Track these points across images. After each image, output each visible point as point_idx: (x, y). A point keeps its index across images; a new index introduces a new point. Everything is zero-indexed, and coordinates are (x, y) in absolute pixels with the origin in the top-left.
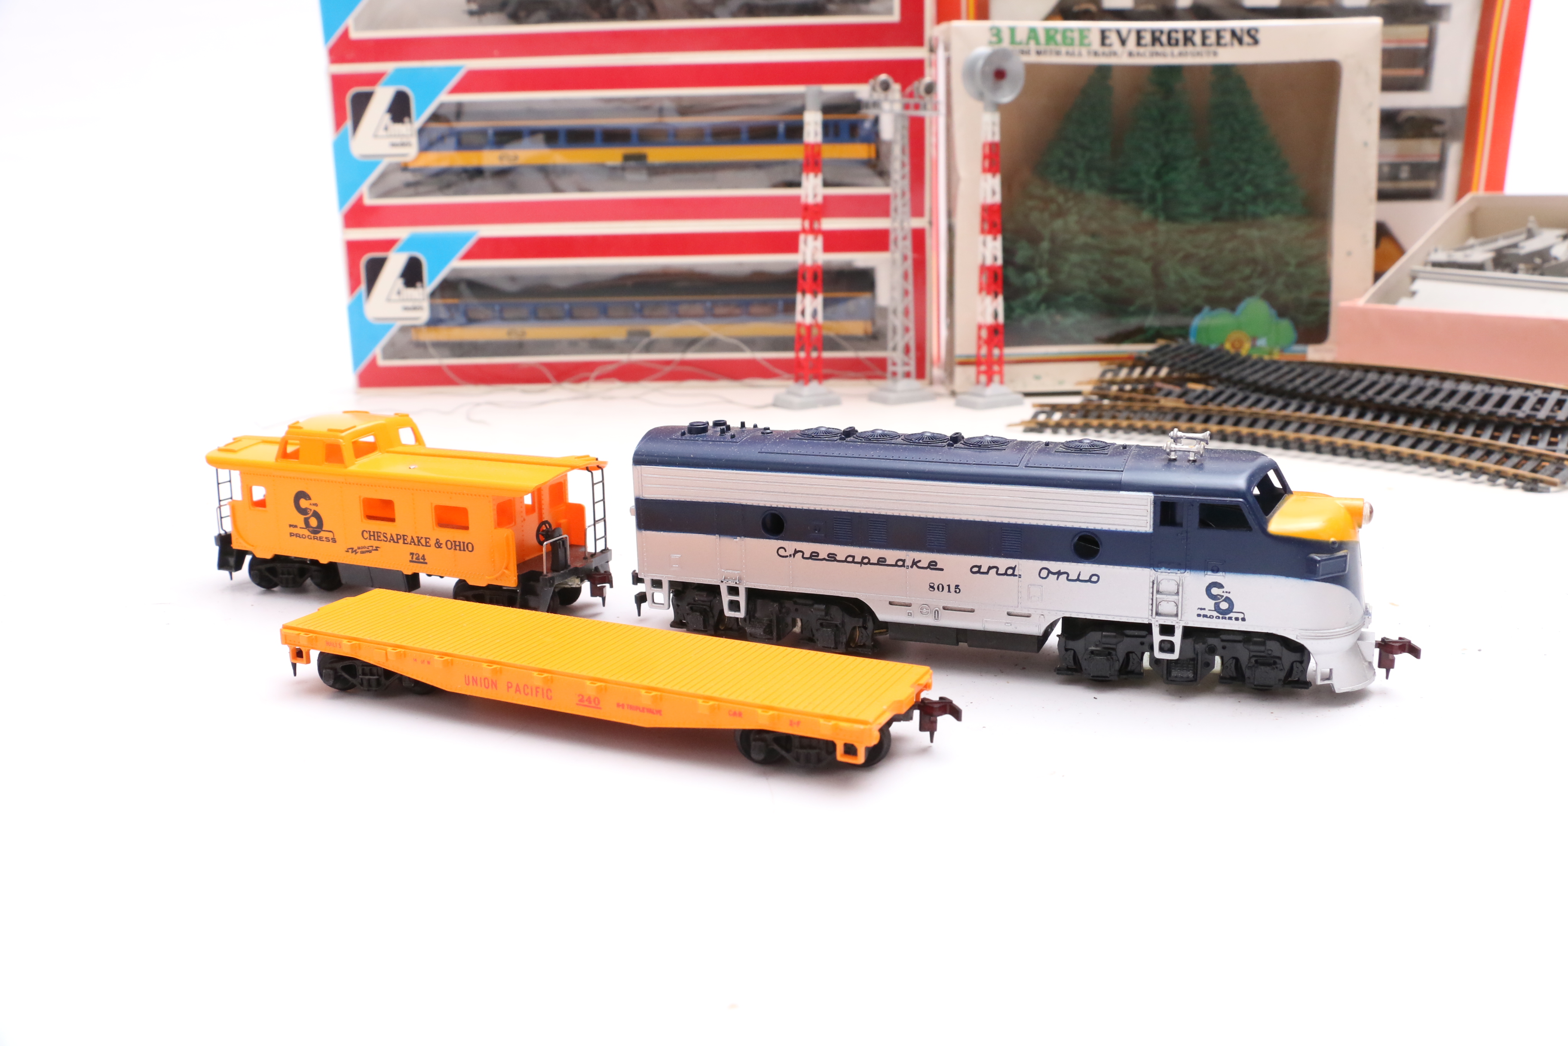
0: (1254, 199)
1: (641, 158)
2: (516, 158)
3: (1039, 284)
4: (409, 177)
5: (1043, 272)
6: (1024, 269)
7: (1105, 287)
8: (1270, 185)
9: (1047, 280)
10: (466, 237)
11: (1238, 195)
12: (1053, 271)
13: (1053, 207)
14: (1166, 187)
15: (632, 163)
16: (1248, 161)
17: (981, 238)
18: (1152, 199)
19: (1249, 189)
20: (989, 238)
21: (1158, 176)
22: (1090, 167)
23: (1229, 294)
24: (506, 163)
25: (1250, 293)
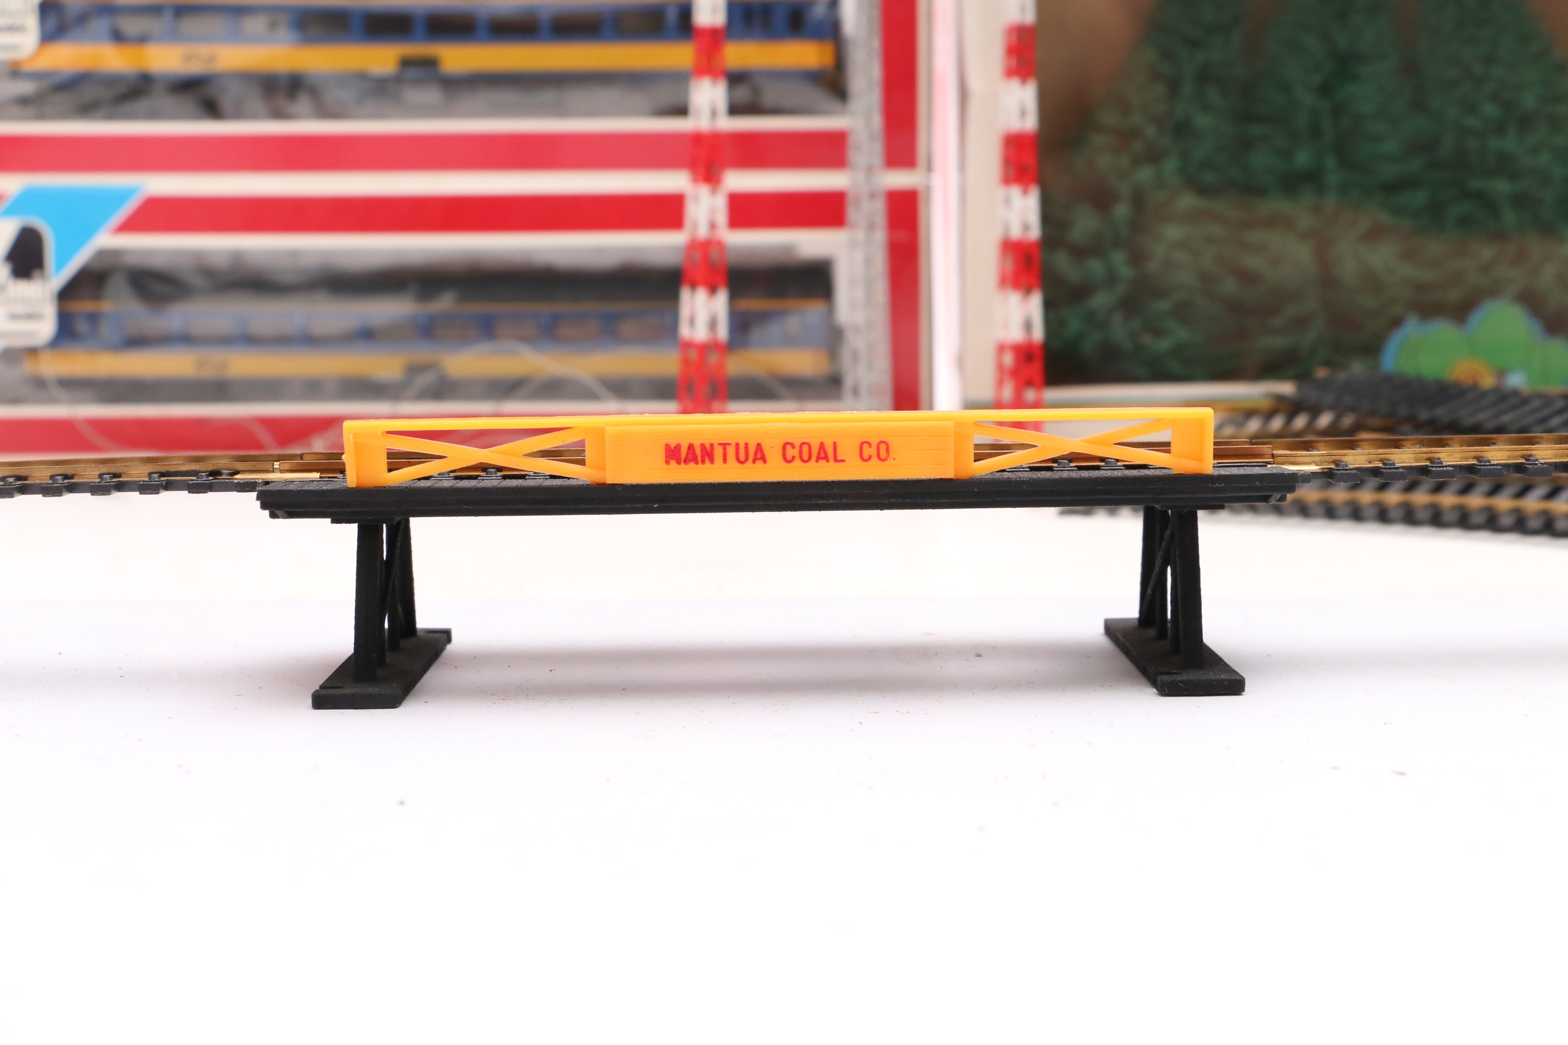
0: (1500, 129)
1: (430, 63)
2: (212, 59)
3: (1112, 280)
4: (26, 88)
5: (1118, 258)
6: (1080, 253)
7: (1230, 286)
8: (1529, 100)
9: (1125, 272)
10: (123, 195)
11: (1473, 122)
12: (1137, 258)
13: (1138, 146)
14: (1338, 111)
15: (413, 72)
16: (1489, 60)
17: (1000, 192)
18: (1315, 132)
19: (1490, 109)
20: (1015, 191)
21: (1325, 90)
22: (1203, 77)
23: (1454, 295)
24: (194, 68)
25: (1493, 292)
